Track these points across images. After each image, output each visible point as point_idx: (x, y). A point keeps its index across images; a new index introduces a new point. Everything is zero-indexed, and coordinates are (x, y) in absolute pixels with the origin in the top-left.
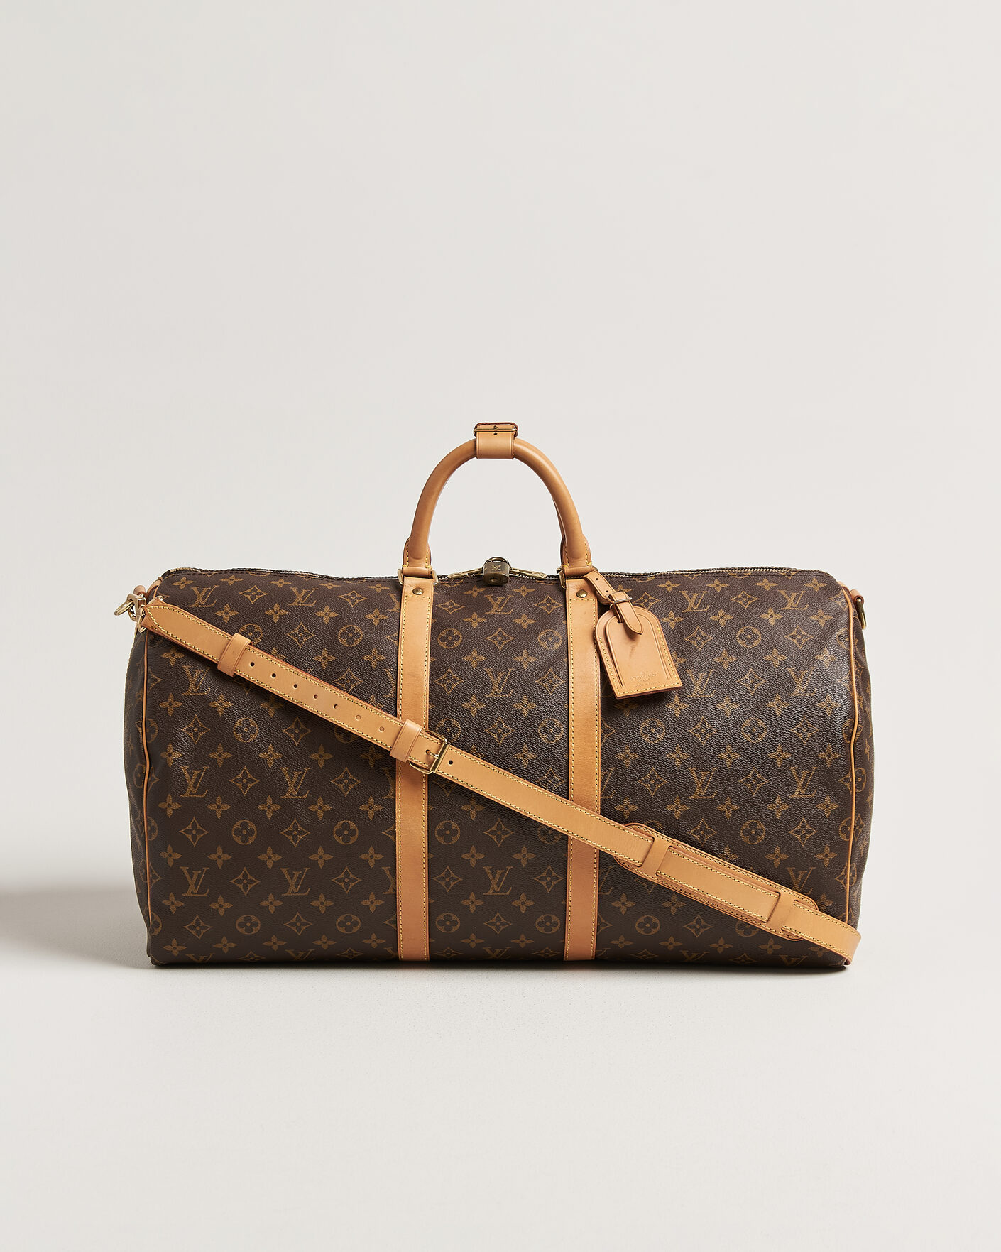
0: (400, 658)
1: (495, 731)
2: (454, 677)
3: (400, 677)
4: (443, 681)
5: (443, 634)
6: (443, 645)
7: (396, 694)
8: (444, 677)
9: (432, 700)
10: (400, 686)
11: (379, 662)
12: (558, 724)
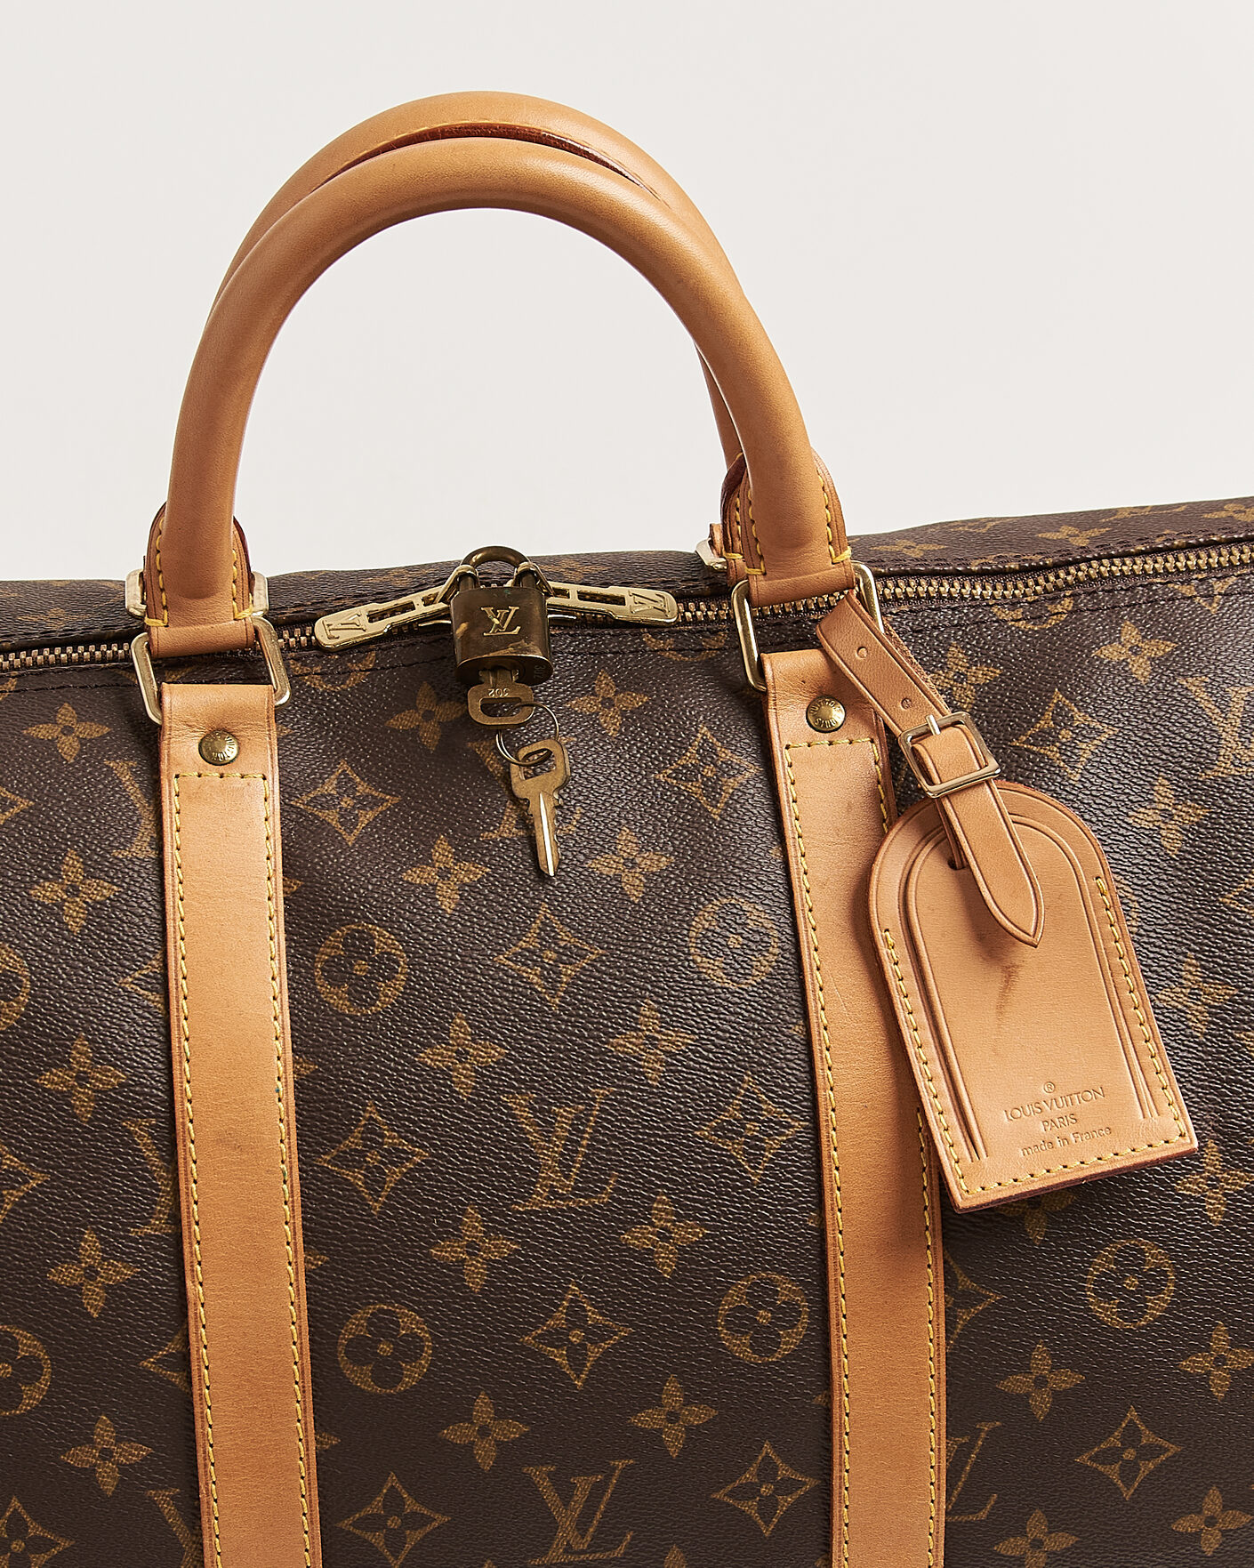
0: (182, 1070)
1: (556, 1338)
2: (390, 1138)
3: (189, 1151)
4: (351, 1159)
5: (332, 946)
6: (337, 998)
7: (175, 1219)
8: (353, 1142)
9: (314, 1236)
10: (191, 1190)
11: (100, 1097)
12: (787, 1290)
